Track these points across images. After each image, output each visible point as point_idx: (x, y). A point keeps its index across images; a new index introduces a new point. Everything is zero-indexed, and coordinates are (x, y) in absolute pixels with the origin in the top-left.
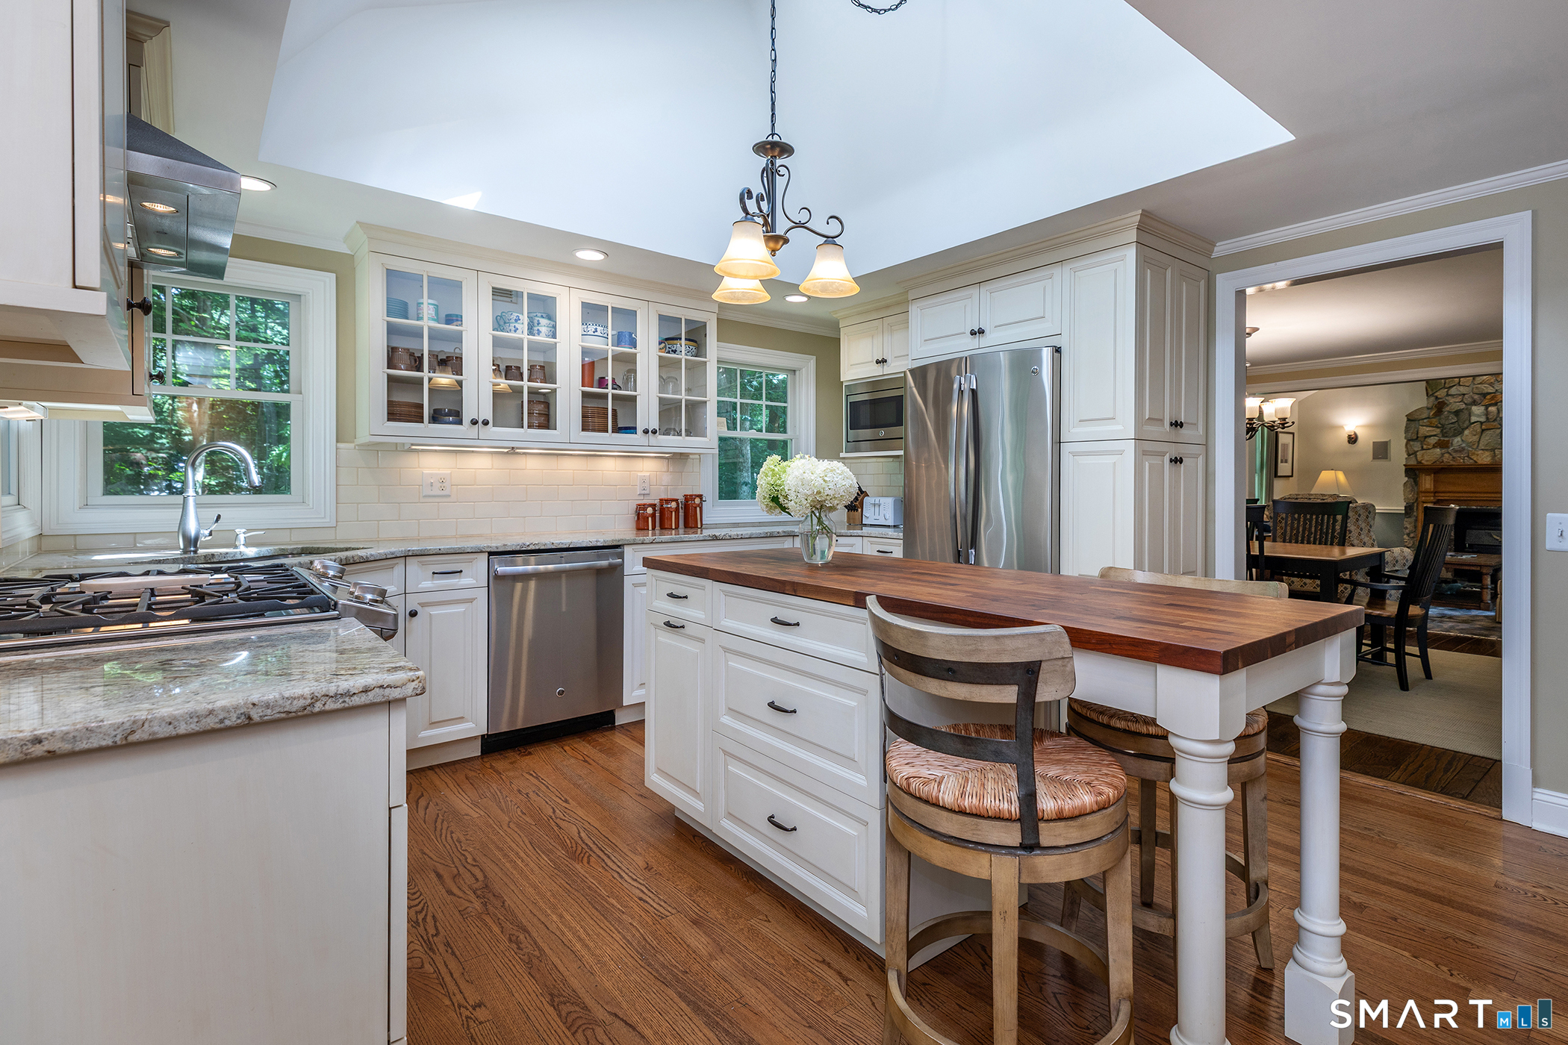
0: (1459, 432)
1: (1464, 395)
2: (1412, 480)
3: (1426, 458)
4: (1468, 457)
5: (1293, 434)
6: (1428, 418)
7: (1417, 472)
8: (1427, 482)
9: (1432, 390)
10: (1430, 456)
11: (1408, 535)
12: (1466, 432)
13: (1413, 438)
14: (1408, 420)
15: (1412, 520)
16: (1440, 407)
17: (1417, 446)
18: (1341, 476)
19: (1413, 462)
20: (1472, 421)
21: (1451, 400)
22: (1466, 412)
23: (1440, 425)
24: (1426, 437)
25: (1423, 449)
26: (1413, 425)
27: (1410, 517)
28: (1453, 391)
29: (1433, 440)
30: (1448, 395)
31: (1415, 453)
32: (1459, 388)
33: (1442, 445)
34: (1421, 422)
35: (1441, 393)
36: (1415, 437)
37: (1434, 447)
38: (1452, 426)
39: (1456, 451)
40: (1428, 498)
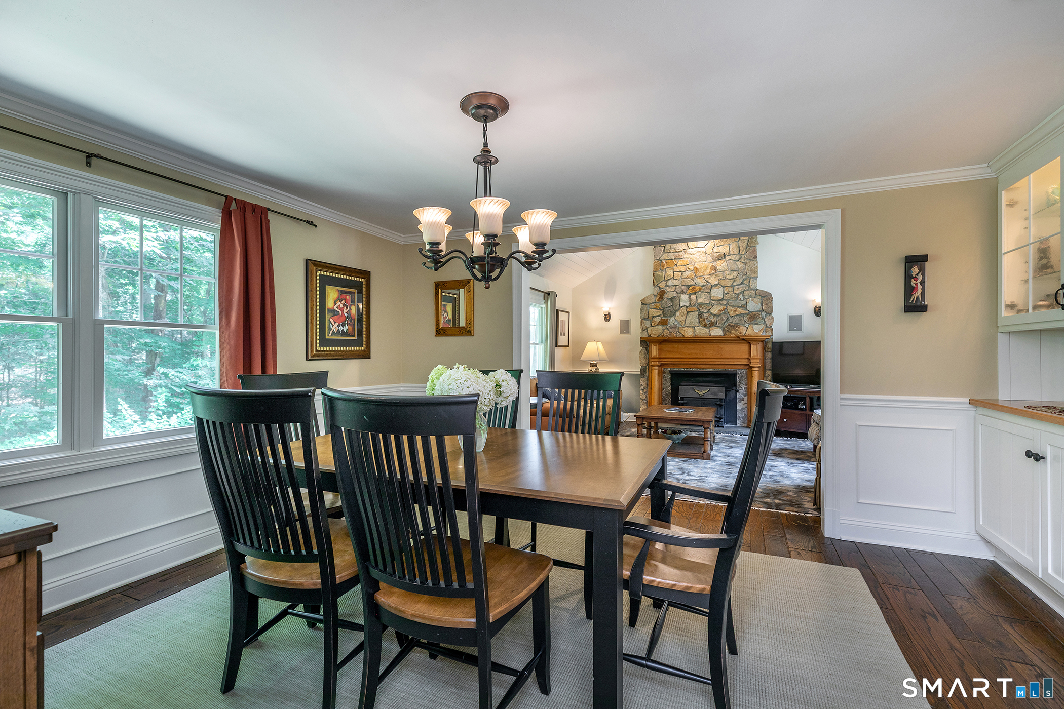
0: (673, 314)
1: (676, 286)
2: (645, 349)
3: (653, 332)
4: (679, 332)
5: (569, 313)
6: (655, 303)
7: (648, 343)
8: (654, 350)
9: (657, 282)
10: (657, 331)
11: (643, 390)
12: (678, 313)
13: (646, 318)
14: (643, 304)
15: (645, 379)
16: (662, 294)
17: (648, 323)
18: (600, 345)
19: (645, 335)
20: (681, 306)
21: (668, 289)
22: (677, 299)
23: (662, 309)
24: (653, 317)
25: (651, 326)
26: (645, 307)
27: (644, 377)
28: (670, 283)
29: (657, 319)
30: (666, 286)
31: (647, 329)
32: (673, 280)
33: (663, 323)
34: (650, 306)
35: (662, 285)
36: (646, 317)
37: (658, 324)
38: (669, 309)
39: (671, 327)
40: (655, 363)
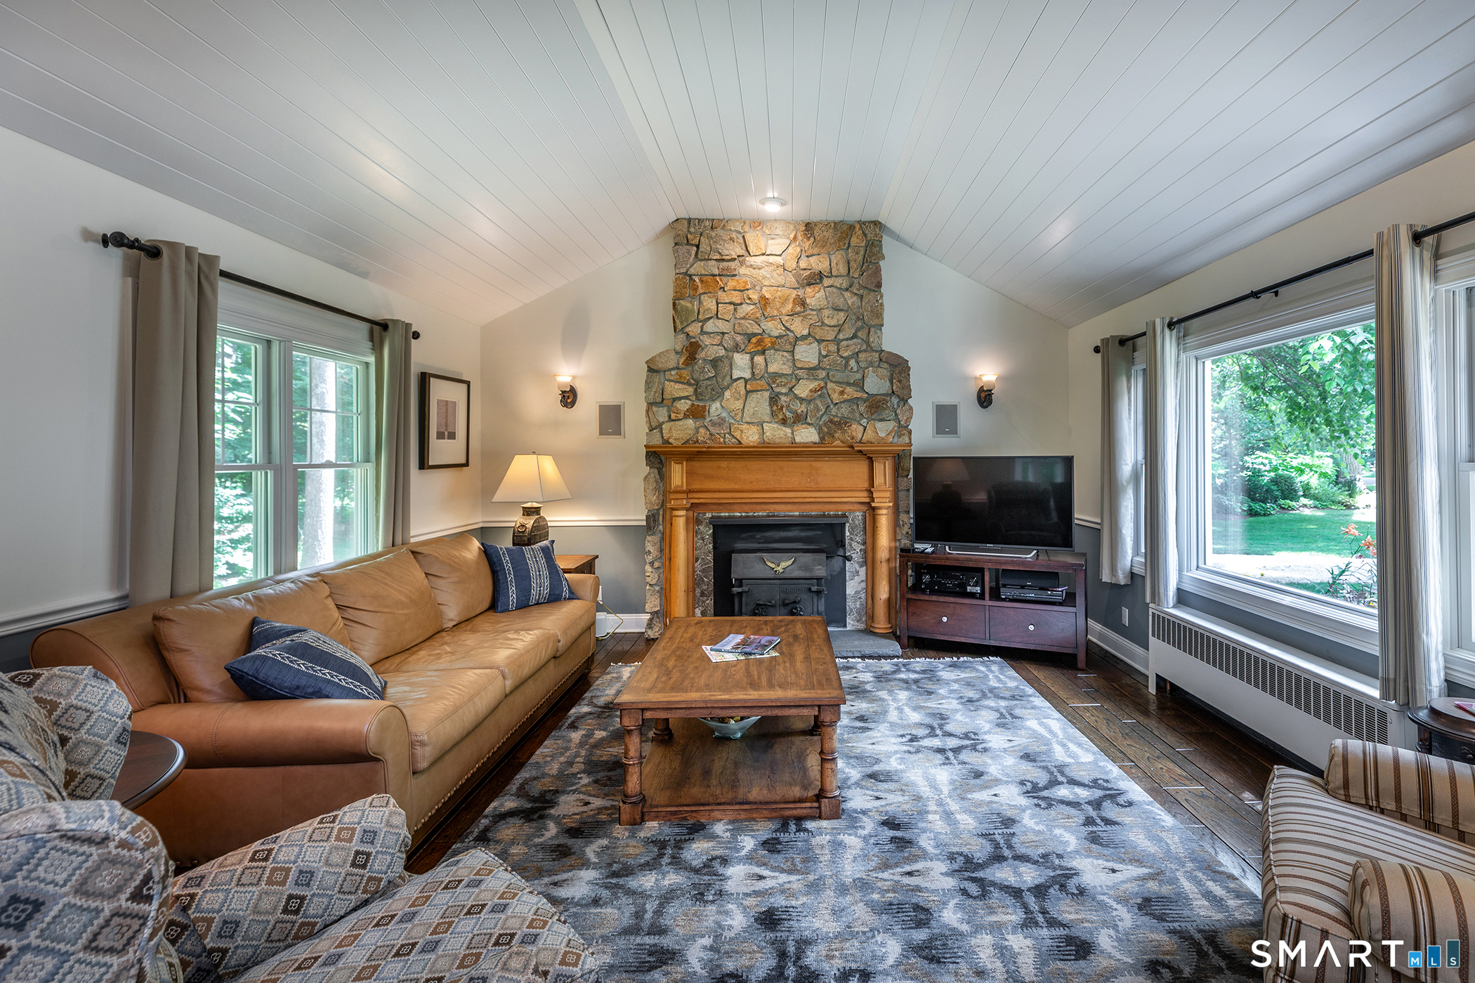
0: (718, 395)
1: (723, 333)
2: (656, 471)
3: (675, 434)
4: (730, 433)
5: (468, 383)
6: (678, 368)
7: (663, 458)
8: (678, 475)
9: (682, 323)
10: (681, 431)
11: (652, 564)
12: (727, 394)
13: (657, 401)
14: (650, 370)
15: (656, 538)
16: (692, 350)
17: (662, 414)
18: (548, 466)
19: (656, 440)
20: (735, 377)
21: (706, 340)
22: (726, 361)
23: (693, 382)
24: (674, 400)
25: (670, 419)
26: (656, 378)
27: (653, 534)
28: (709, 327)
29: (684, 406)
30: (703, 332)
31: (660, 426)
32: (716, 321)
33: (697, 413)
34: (668, 375)
35: (694, 329)
36: (659, 400)
37: (686, 416)
38: (709, 383)
39: (714, 424)
40: (679, 502)
